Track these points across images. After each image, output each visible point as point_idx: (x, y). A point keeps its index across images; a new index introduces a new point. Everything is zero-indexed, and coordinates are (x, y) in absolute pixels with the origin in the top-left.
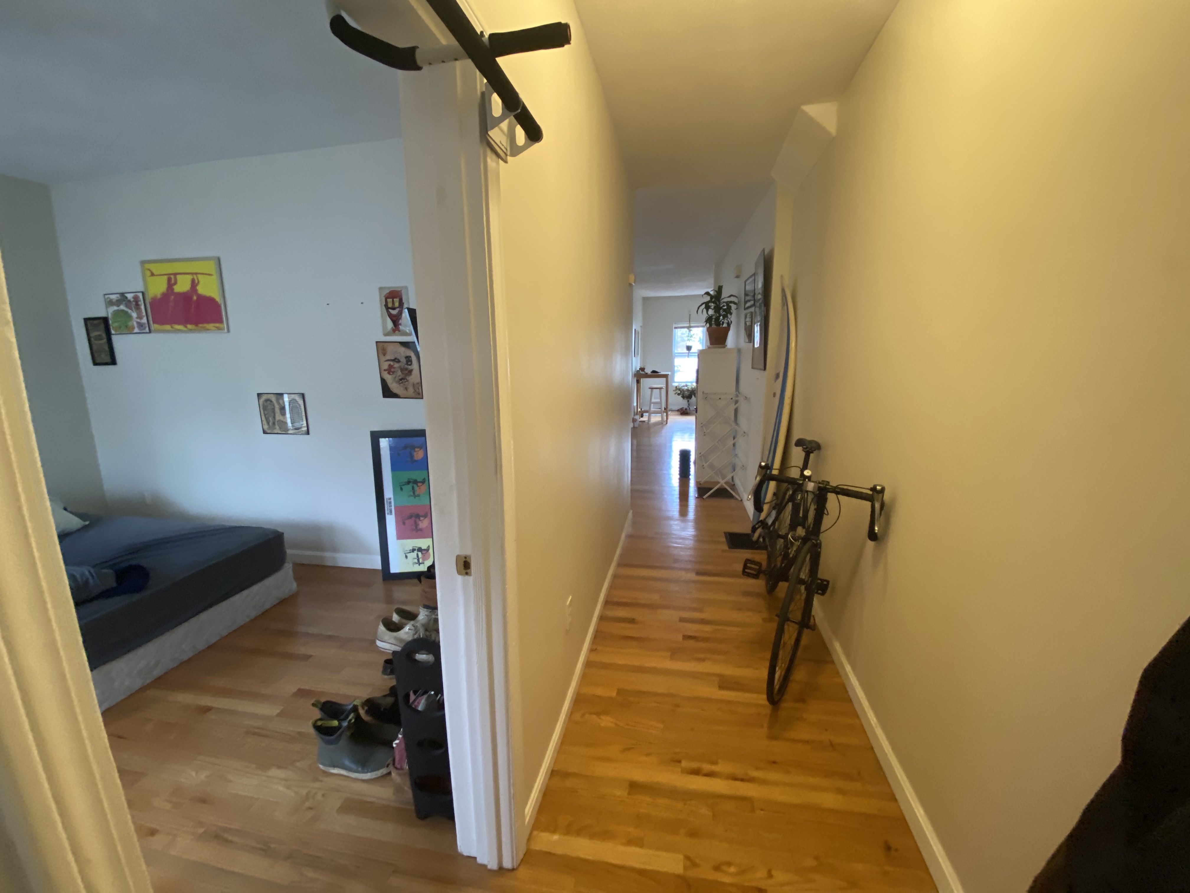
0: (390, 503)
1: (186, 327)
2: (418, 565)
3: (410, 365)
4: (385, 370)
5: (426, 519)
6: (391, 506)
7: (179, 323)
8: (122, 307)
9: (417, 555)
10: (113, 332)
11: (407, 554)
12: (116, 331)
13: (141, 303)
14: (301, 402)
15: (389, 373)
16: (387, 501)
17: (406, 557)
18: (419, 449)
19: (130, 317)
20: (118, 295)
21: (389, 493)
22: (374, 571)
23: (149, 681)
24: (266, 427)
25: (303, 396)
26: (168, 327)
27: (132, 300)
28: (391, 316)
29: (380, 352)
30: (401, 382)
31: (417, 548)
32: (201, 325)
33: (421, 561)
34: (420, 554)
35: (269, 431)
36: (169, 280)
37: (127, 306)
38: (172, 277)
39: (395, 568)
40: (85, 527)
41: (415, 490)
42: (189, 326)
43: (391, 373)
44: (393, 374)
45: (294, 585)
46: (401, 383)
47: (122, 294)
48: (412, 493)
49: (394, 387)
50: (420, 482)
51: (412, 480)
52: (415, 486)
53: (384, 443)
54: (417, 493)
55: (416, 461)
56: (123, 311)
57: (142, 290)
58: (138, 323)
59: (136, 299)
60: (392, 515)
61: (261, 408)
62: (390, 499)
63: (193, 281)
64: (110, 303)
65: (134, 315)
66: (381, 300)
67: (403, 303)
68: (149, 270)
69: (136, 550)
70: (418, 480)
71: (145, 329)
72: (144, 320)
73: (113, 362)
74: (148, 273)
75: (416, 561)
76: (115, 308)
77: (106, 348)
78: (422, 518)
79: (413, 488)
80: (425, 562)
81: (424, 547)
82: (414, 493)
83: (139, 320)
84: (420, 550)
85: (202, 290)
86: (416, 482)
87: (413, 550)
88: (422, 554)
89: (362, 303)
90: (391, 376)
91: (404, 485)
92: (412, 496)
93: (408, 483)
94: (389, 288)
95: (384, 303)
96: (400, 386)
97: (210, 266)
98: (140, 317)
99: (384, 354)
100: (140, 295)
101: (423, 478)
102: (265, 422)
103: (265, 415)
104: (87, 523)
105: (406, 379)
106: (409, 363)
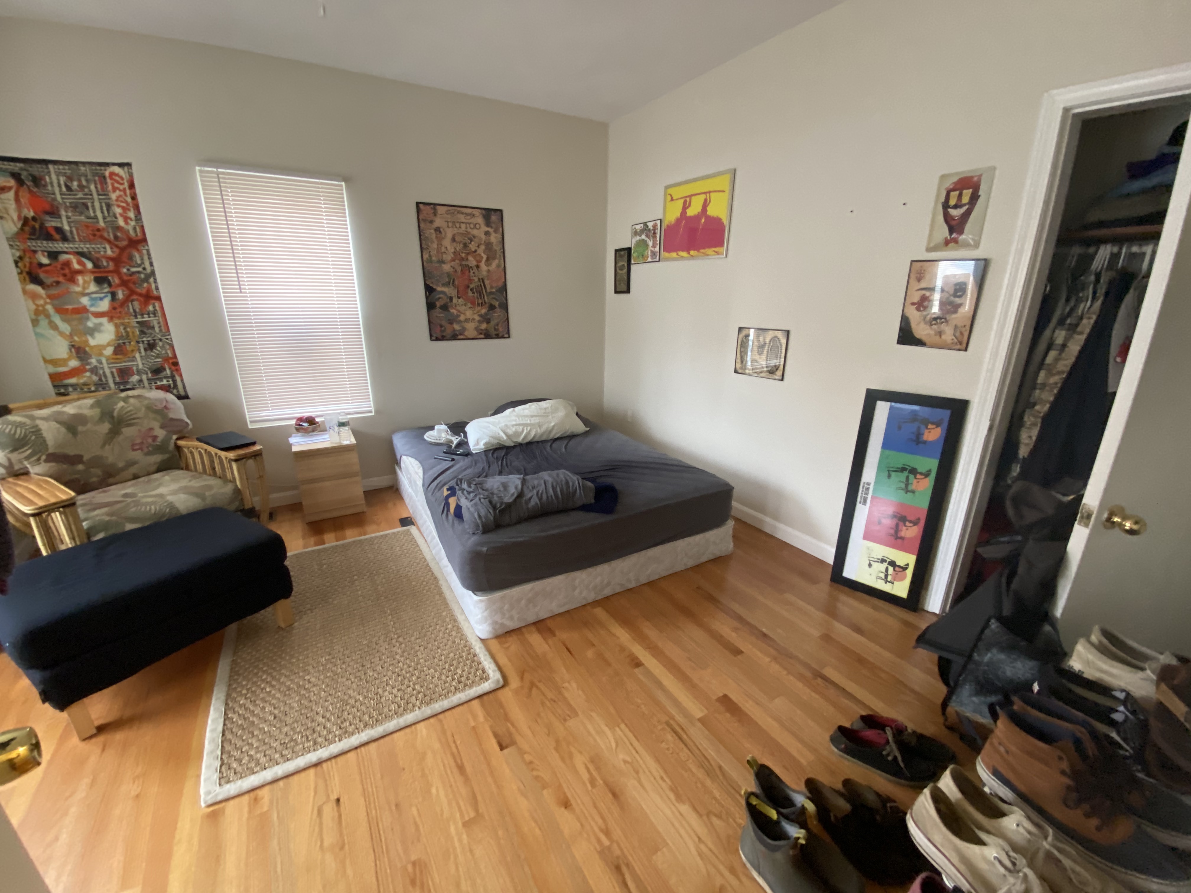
0: (868, 489)
1: (689, 253)
2: (883, 581)
3: (960, 297)
4: (913, 304)
5: (915, 527)
6: (867, 495)
7: (683, 250)
8: (643, 237)
9: (887, 569)
10: (633, 262)
11: (872, 563)
12: (634, 261)
13: (658, 231)
14: (784, 341)
15: (918, 309)
16: (863, 487)
17: (870, 565)
18: (934, 426)
19: (647, 245)
20: (642, 225)
21: (869, 474)
22: (820, 563)
23: (600, 598)
24: (739, 366)
25: (788, 332)
26: (674, 255)
27: (652, 228)
28: (947, 218)
29: (913, 276)
30: (934, 322)
31: (888, 560)
32: (702, 251)
33: (889, 578)
34: (891, 569)
35: (740, 371)
36: (685, 202)
37: (647, 236)
38: (688, 199)
39: (848, 572)
40: (586, 434)
41: (910, 482)
42: (692, 252)
43: (922, 309)
44: (924, 310)
45: (731, 546)
46: (935, 324)
47: (645, 224)
48: (903, 486)
49: (920, 330)
50: (921, 474)
51: (909, 468)
52: (911, 477)
53: (882, 409)
54: (910, 488)
55: (925, 442)
56: (643, 240)
57: (661, 217)
58: (652, 251)
59: (655, 226)
60: (865, 505)
61: (739, 344)
62: (869, 484)
63: (706, 200)
64: (635, 233)
65: (650, 243)
66: (938, 196)
67: (979, 196)
68: (670, 195)
69: (614, 467)
70: (919, 470)
71: (657, 258)
72: (657, 249)
73: (628, 291)
74: (669, 198)
75: (883, 576)
76: (638, 238)
77: (625, 277)
78: (908, 524)
79: (908, 477)
80: (895, 583)
81: (900, 562)
82: (907, 485)
83: (653, 249)
84: (892, 563)
85: (712, 211)
86: (914, 471)
87: (883, 561)
88: (894, 570)
89: (904, 204)
90: (920, 313)
91: (895, 471)
92: (902, 489)
93: (903, 469)
94: (957, 174)
95: (943, 199)
96: (931, 329)
97: (723, 182)
98: (654, 246)
99: (919, 280)
100: (658, 222)
101: (928, 469)
102: (739, 360)
103: (741, 352)
104: (588, 429)
105: (945, 319)
106: (959, 294)
